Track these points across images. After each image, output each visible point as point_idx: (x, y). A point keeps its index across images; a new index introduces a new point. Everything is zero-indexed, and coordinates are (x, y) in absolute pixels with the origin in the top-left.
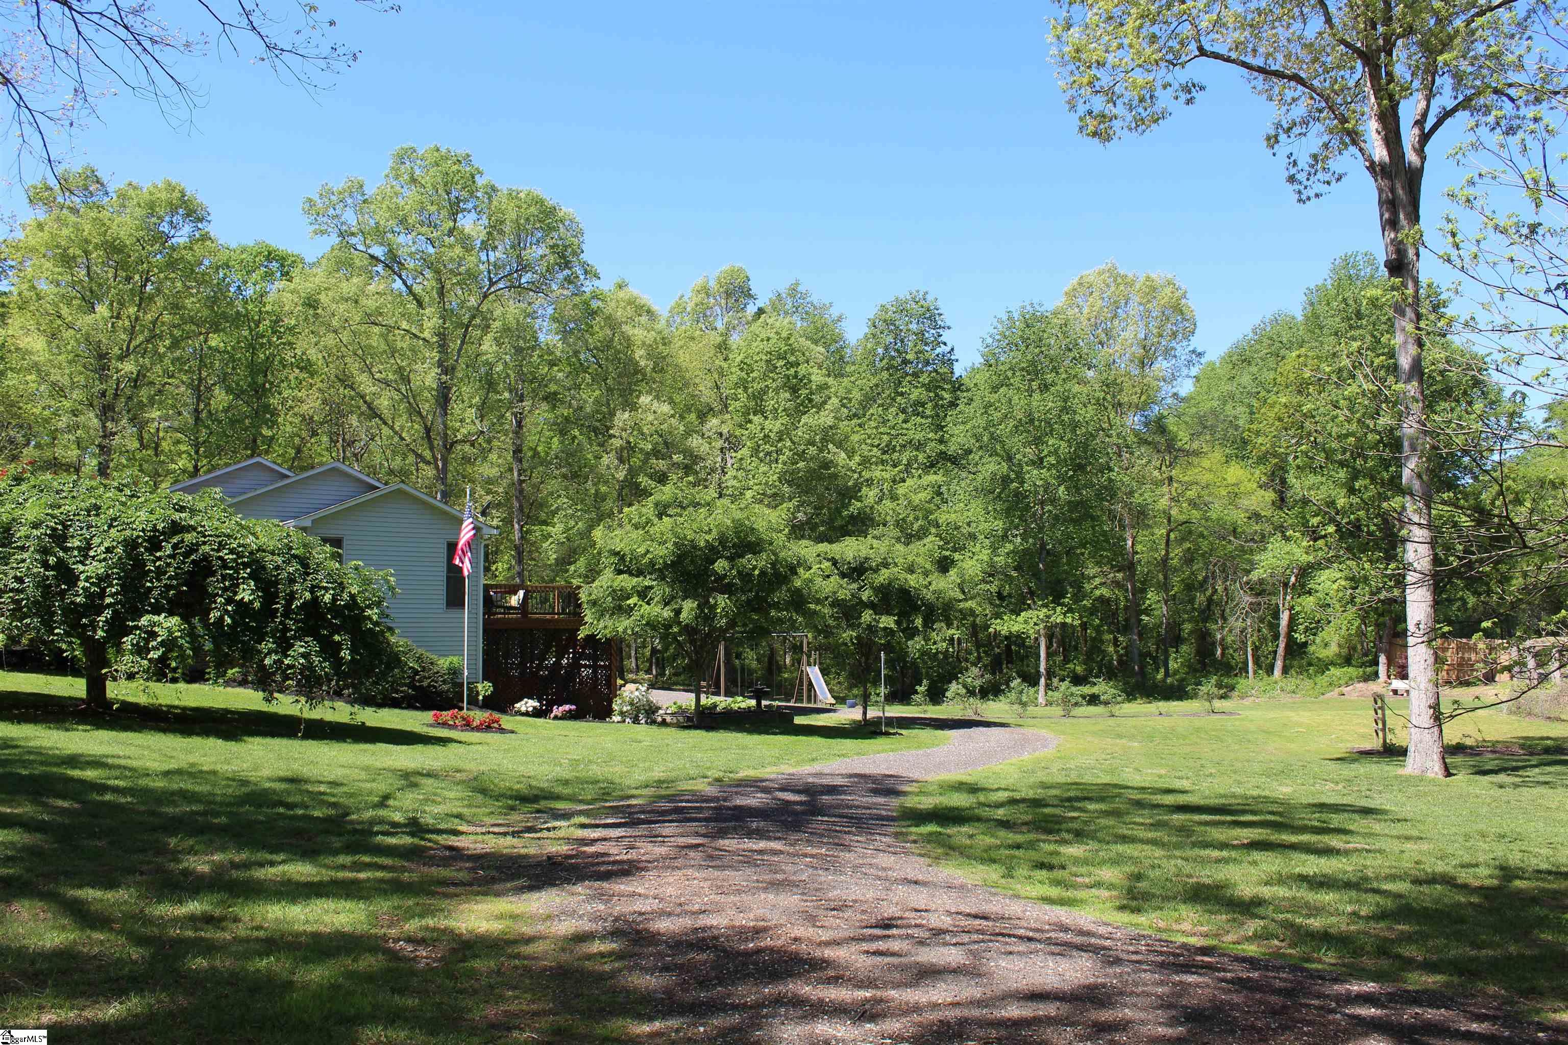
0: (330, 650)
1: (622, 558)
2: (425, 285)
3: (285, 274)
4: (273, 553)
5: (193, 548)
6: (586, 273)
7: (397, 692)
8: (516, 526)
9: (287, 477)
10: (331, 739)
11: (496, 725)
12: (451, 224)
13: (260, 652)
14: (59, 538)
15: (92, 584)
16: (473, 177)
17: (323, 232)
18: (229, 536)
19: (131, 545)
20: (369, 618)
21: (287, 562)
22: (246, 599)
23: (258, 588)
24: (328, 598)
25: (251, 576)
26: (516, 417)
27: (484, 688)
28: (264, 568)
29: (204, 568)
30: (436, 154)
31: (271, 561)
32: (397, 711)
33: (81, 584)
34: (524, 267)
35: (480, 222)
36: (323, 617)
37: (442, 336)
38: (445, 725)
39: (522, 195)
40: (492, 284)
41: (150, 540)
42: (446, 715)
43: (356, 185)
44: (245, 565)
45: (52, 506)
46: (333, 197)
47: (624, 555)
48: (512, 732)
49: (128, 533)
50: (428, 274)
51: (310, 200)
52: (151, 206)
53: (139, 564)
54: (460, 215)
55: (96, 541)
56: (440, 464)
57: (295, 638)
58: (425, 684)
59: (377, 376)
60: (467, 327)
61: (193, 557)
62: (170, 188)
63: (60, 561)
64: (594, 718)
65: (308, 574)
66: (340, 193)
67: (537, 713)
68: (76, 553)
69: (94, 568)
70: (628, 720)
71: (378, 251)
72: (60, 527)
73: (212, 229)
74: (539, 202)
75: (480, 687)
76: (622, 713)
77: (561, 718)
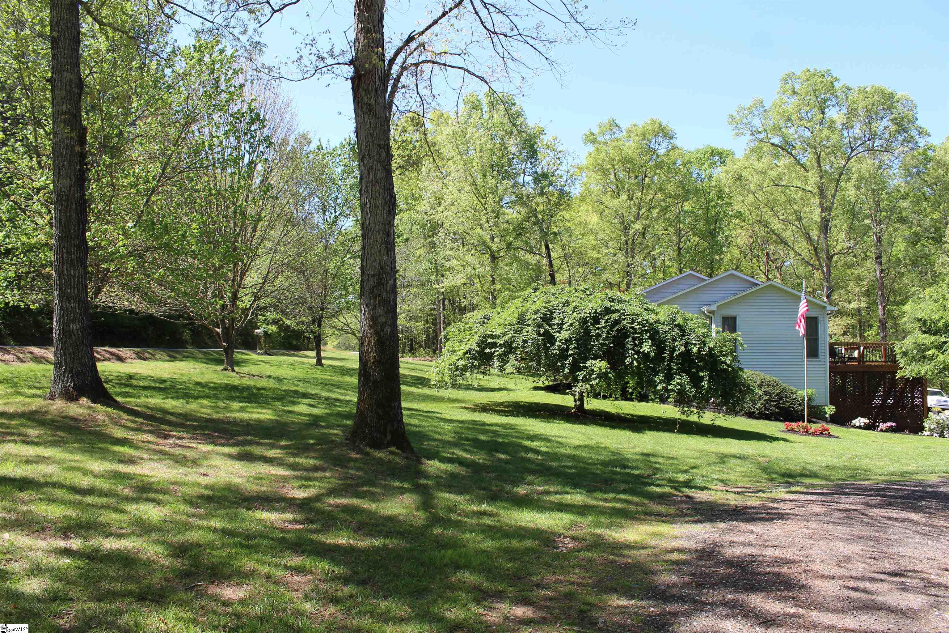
0: (696, 381)
1: (924, 323)
2: (807, 158)
3: (723, 162)
4: (664, 325)
5: (617, 322)
6: (920, 133)
7: (768, 410)
8: (880, 307)
9: (705, 280)
10: (697, 434)
11: (827, 432)
12: (821, 116)
13: (656, 382)
14: (547, 318)
15: (562, 343)
16: (832, 84)
17: (741, 134)
18: (638, 315)
19: (583, 322)
20: (725, 362)
21: (672, 329)
22: (646, 351)
23: (653, 345)
24: (695, 350)
25: (650, 337)
26: (876, 235)
27: (830, 410)
28: (658, 333)
29: (623, 334)
30: (807, 73)
31: (662, 328)
32: (767, 422)
33: (557, 343)
34: (873, 136)
35: (842, 112)
36: (692, 361)
37: (821, 189)
38: (792, 431)
39: (868, 89)
40: (853, 150)
41: (593, 318)
42: (793, 425)
43: (759, 102)
44: (647, 331)
45: (546, 302)
46: (745, 112)
47: (925, 321)
48: (837, 437)
49: (582, 315)
50: (809, 150)
51: (732, 116)
52: (644, 135)
53: (587, 332)
54: (827, 110)
55: (566, 319)
56: (825, 269)
57: (676, 374)
58: (787, 405)
59: (781, 217)
60: (838, 181)
61: (617, 327)
62: (653, 122)
63: (546, 331)
64: (910, 432)
65: (684, 336)
66: (749, 108)
67: (867, 427)
68: (556, 327)
69: (564, 334)
70: (935, 434)
71: (776, 140)
72: (548, 313)
73: (678, 142)
74: (881, 92)
75: (827, 409)
76: (930, 430)
77: (884, 431)
